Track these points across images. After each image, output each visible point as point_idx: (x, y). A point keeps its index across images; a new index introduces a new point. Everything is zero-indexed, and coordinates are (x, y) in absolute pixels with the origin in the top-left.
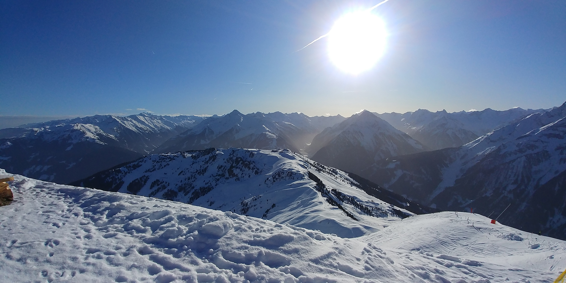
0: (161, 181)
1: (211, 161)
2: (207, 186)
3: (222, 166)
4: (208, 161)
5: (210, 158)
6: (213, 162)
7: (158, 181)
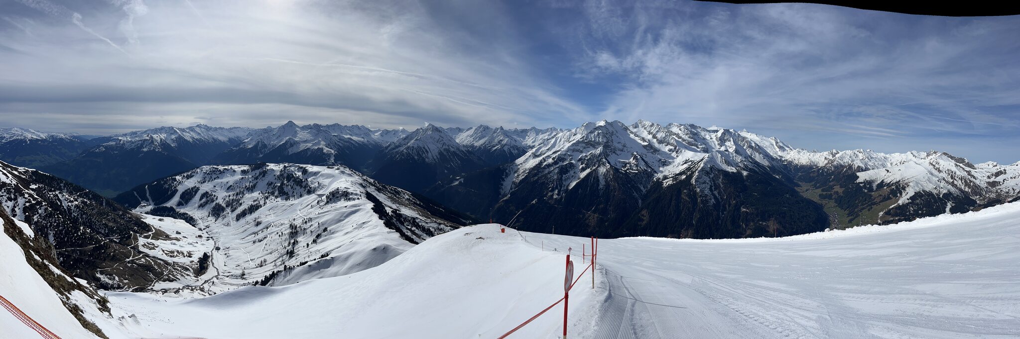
0: (210, 193)
1: (261, 176)
2: (255, 203)
3: (272, 183)
4: (258, 176)
5: (260, 174)
6: (264, 178)
7: (207, 193)
